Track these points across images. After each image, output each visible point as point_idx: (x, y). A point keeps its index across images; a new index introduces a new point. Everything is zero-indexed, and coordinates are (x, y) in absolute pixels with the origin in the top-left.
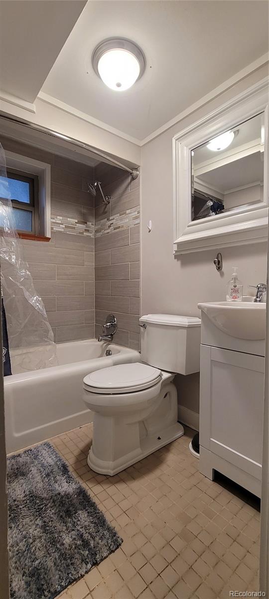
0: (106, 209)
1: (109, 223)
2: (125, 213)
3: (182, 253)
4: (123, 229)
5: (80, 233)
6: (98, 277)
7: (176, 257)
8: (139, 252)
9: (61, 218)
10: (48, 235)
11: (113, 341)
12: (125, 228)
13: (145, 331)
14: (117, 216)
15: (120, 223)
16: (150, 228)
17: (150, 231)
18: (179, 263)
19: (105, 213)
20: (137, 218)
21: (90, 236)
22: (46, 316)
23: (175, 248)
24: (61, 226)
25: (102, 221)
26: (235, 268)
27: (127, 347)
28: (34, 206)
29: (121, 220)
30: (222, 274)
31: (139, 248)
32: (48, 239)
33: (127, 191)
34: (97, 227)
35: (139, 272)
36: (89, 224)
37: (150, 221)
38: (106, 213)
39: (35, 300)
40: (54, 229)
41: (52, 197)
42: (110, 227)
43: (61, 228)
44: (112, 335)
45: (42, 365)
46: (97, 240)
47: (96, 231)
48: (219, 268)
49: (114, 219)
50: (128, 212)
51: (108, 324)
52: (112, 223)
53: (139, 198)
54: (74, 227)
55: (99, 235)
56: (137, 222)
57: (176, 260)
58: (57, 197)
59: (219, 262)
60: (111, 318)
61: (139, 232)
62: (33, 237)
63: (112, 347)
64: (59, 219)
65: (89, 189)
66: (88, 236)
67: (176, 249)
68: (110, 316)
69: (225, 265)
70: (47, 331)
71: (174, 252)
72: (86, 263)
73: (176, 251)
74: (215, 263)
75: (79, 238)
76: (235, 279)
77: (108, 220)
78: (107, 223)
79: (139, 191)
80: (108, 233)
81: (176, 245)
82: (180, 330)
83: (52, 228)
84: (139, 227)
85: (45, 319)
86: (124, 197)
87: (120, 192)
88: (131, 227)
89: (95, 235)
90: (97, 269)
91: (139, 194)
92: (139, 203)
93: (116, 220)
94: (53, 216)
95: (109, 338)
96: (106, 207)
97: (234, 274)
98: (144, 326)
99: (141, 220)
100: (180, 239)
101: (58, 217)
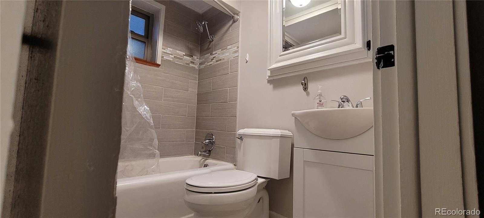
0: (210, 47)
1: (212, 57)
2: (226, 49)
3: (275, 78)
4: (223, 61)
5: (186, 64)
6: (199, 101)
7: (269, 82)
8: (237, 80)
9: (171, 49)
10: (159, 62)
11: (210, 156)
12: (226, 60)
13: (241, 143)
14: (219, 51)
15: (221, 57)
16: (247, 60)
17: (247, 62)
18: (272, 86)
19: (208, 49)
20: (236, 52)
21: (195, 67)
22: (152, 124)
23: (269, 73)
24: (170, 56)
25: (206, 56)
26: (320, 87)
27: (224, 161)
28: (148, 38)
29: (223, 54)
30: (308, 94)
31: (237, 76)
32: (158, 66)
33: (228, 31)
34: (201, 61)
35: (237, 95)
36: (195, 57)
37: (248, 54)
38: (210, 49)
39: (144, 110)
40: (164, 57)
41: (164, 31)
42: (212, 60)
43: (170, 58)
44: (210, 151)
45: (144, 172)
46: (200, 71)
47: (200, 64)
48: (305, 89)
49: (216, 53)
50: (228, 47)
51: (207, 141)
52: (215, 57)
53: (239, 36)
54: (182, 59)
55: (203, 66)
56: (236, 55)
57: (269, 84)
58: (169, 32)
59: (305, 84)
60: (210, 136)
61: (237, 63)
62: (145, 62)
63: (209, 161)
64: (169, 50)
65: (197, 27)
66: (192, 67)
67: (269, 75)
68: (209, 134)
69: (310, 86)
70: (152, 140)
71: (268, 78)
72: (190, 89)
73: (269, 77)
74: (302, 85)
75: (186, 67)
76: (320, 95)
77: (212, 54)
78: (210, 57)
79: (239, 31)
80: (211, 65)
81: (269, 72)
82: (274, 139)
83: (162, 57)
84: (238, 59)
85: (151, 127)
86: (226, 36)
87: (223, 32)
88: (231, 59)
89: (199, 67)
90: (199, 95)
91: (239, 33)
92: (238, 40)
93: (218, 54)
94: (164, 47)
95: (207, 153)
96: (210, 44)
97: (319, 91)
98: (241, 138)
99: (240, 54)
100: (273, 66)
101: (168, 48)
